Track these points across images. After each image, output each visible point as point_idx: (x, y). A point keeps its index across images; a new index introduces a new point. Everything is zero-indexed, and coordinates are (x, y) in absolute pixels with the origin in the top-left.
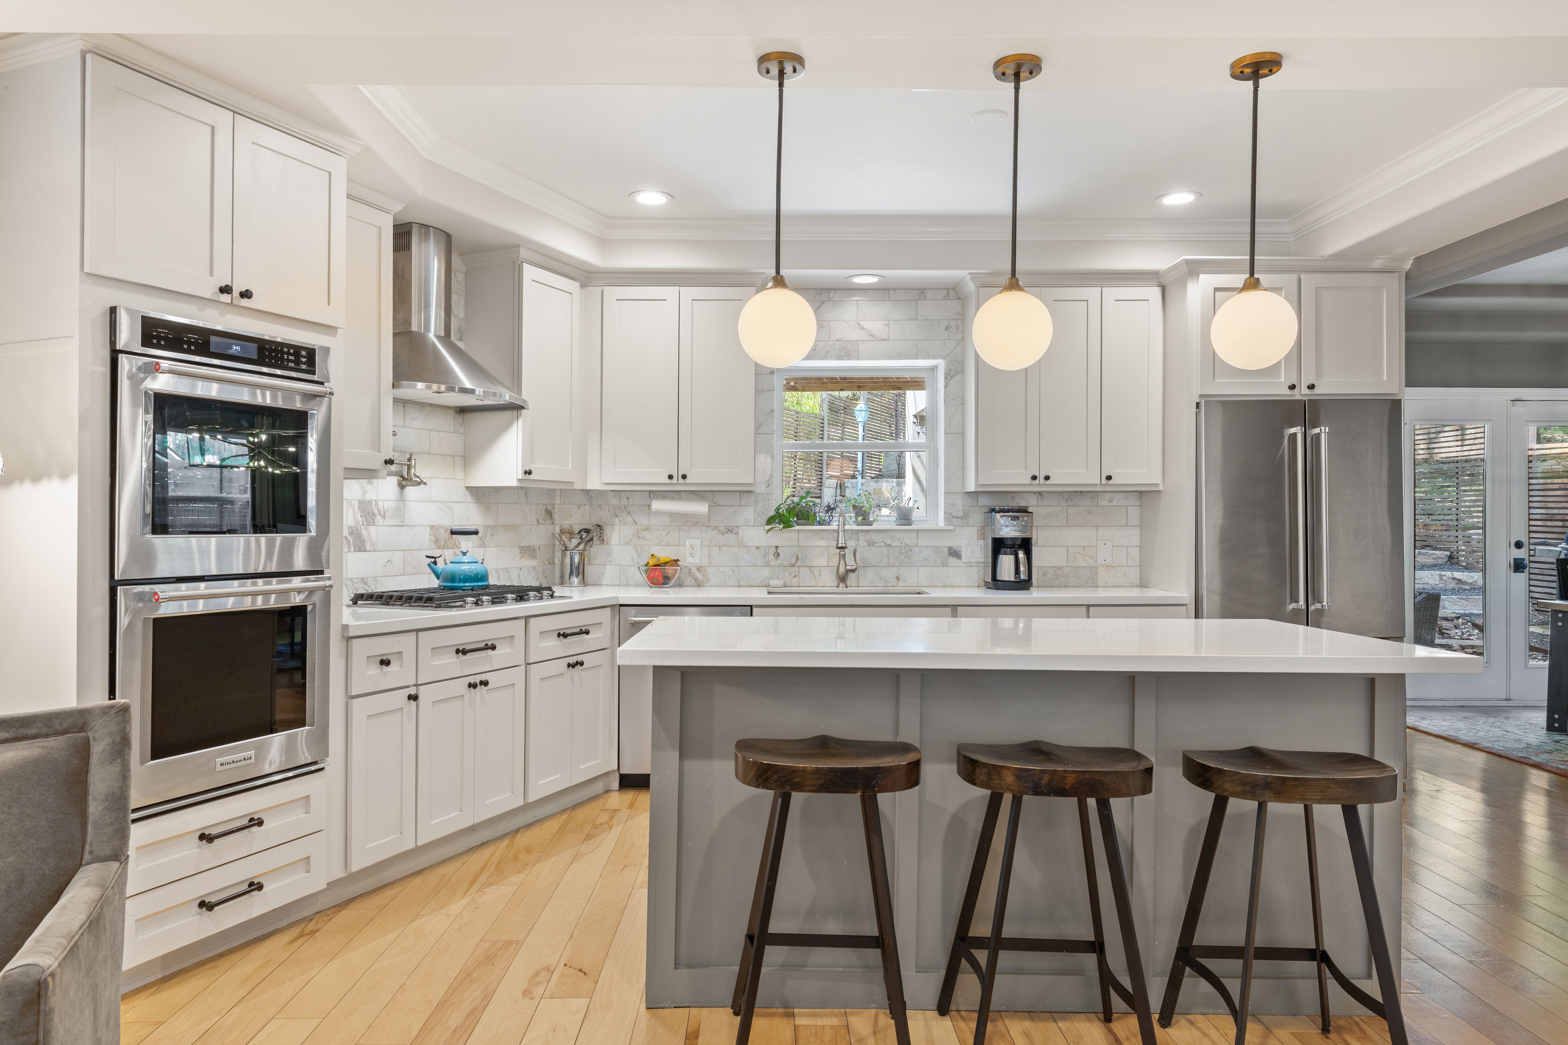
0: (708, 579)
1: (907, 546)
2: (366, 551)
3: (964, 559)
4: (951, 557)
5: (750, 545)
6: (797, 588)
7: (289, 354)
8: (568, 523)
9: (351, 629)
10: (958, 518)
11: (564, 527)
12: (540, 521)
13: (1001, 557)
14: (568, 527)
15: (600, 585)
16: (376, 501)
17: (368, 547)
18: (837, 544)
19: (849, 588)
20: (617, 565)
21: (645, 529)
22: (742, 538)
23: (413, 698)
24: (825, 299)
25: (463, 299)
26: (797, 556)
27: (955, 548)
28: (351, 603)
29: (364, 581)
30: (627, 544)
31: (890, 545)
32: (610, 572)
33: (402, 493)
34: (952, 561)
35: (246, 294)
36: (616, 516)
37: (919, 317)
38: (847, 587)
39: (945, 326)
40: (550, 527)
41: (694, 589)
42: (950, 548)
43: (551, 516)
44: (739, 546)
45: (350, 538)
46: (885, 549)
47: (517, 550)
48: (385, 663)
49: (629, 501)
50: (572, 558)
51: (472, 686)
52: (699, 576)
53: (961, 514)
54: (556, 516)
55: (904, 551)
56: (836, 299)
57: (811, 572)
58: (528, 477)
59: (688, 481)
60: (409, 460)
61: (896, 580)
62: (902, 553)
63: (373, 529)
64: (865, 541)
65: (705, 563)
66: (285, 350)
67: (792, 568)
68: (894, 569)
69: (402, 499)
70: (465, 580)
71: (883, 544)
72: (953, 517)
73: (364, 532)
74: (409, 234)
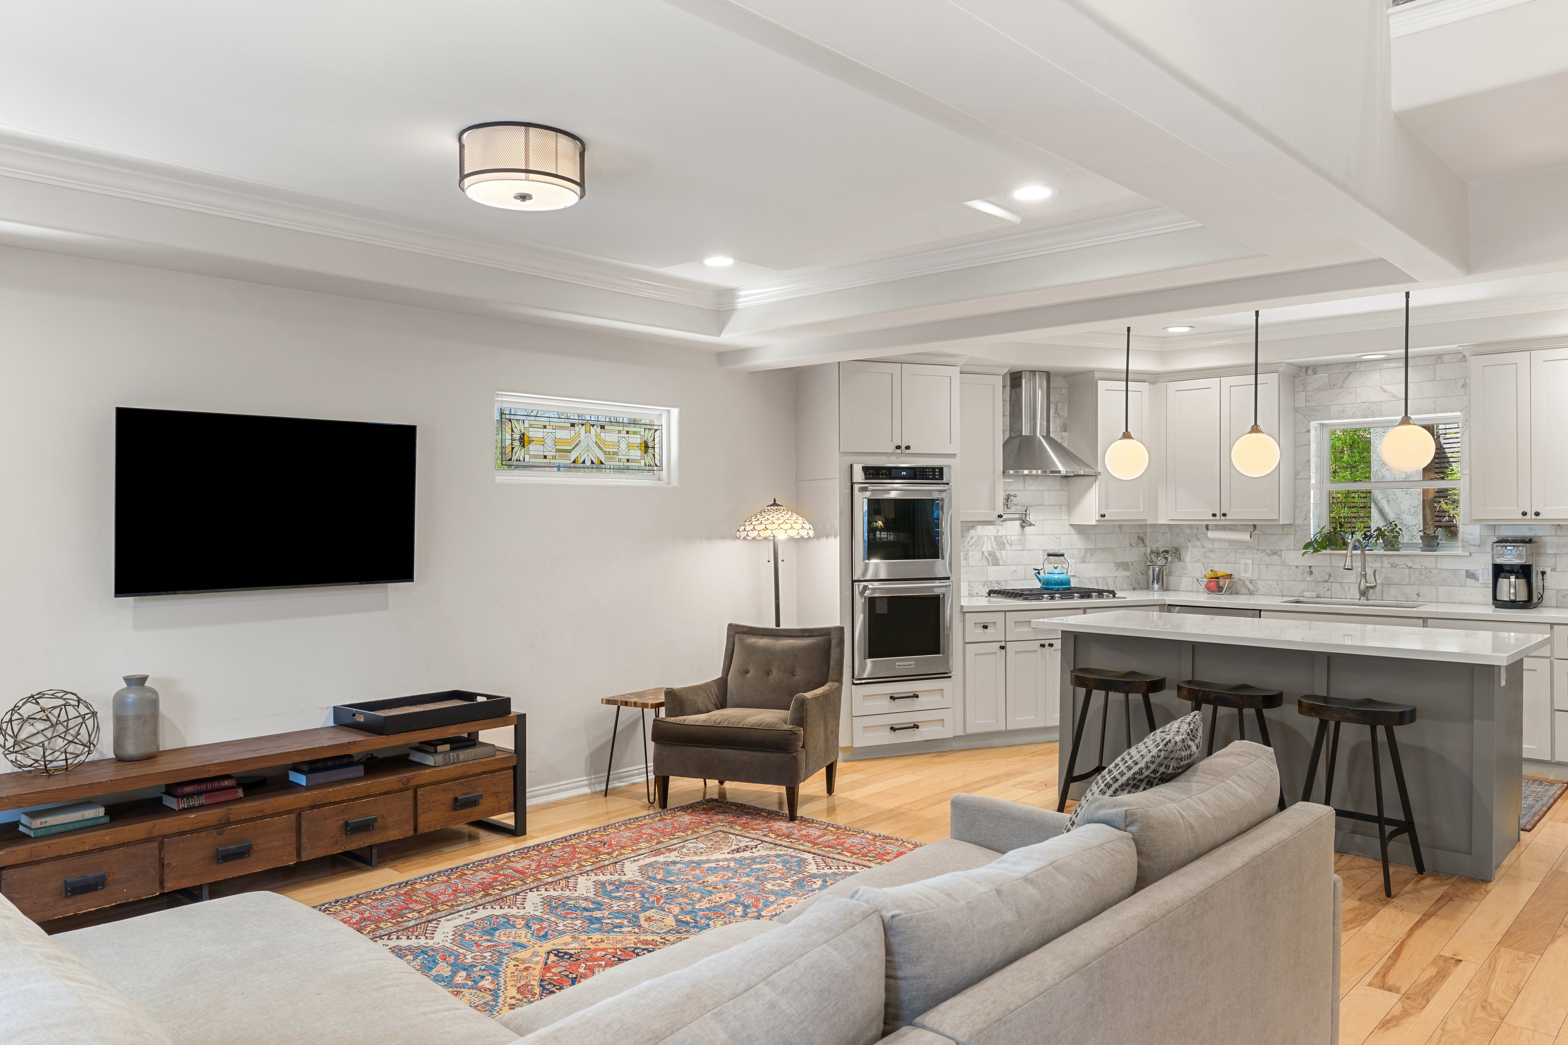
0: (1258, 589)
1: (1426, 568)
2: (999, 565)
3: (1481, 581)
4: (1468, 579)
5: (1291, 564)
6: (1330, 599)
7: (929, 472)
8: (1155, 546)
9: (964, 608)
10: (1475, 546)
11: (1153, 549)
12: (1133, 545)
13: (1500, 580)
14: (1156, 549)
15: (1179, 590)
16: (1005, 536)
17: (1001, 563)
18: (1345, 566)
19: (1369, 601)
20: (1190, 577)
21: (1210, 551)
22: (1285, 559)
23: (1002, 648)
24: (1352, 371)
25: (1066, 405)
26: (1330, 574)
27: (1472, 571)
28: (987, 595)
29: (998, 583)
30: (1197, 562)
31: (1411, 567)
32: (1185, 582)
33: (1023, 530)
34: (1470, 581)
35: (908, 448)
36: (1190, 541)
37: (1437, 378)
38: (1368, 599)
39: (1462, 384)
40: (1143, 549)
41: (1247, 597)
42: (1467, 571)
43: (1143, 541)
44: (1282, 565)
45: (989, 558)
46: (1407, 571)
47: (1113, 565)
48: (985, 627)
49: (1198, 530)
50: (1154, 570)
51: (1043, 646)
52: (1250, 586)
53: (1478, 542)
54: (1147, 541)
55: (1424, 573)
56: (1362, 369)
57: (1342, 587)
58: (1103, 518)
59: (1227, 517)
60: (1026, 511)
61: (1417, 596)
62: (1422, 574)
63: (1004, 552)
64: (1389, 563)
65: (1255, 577)
66: (928, 470)
67: (1326, 583)
68: (1415, 587)
69: (1023, 534)
70: (1055, 584)
71: (1405, 566)
72: (1470, 545)
73: (998, 554)
74: (1020, 378)
